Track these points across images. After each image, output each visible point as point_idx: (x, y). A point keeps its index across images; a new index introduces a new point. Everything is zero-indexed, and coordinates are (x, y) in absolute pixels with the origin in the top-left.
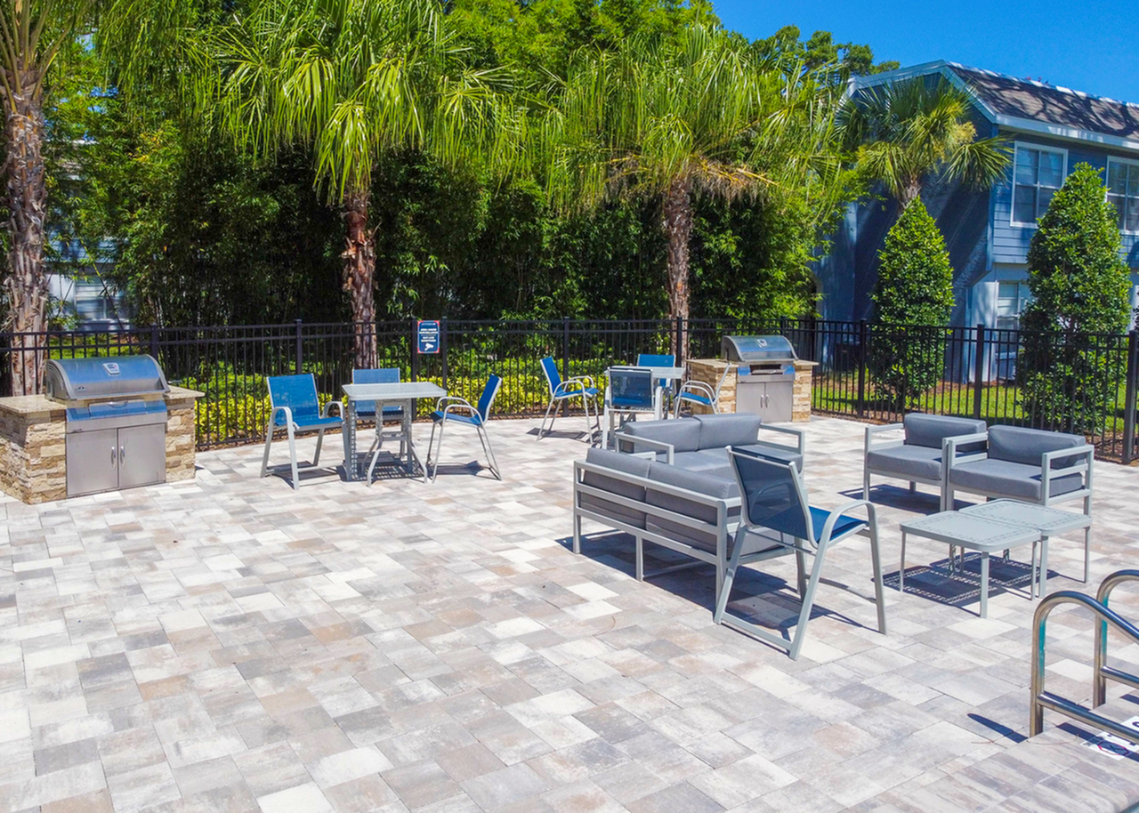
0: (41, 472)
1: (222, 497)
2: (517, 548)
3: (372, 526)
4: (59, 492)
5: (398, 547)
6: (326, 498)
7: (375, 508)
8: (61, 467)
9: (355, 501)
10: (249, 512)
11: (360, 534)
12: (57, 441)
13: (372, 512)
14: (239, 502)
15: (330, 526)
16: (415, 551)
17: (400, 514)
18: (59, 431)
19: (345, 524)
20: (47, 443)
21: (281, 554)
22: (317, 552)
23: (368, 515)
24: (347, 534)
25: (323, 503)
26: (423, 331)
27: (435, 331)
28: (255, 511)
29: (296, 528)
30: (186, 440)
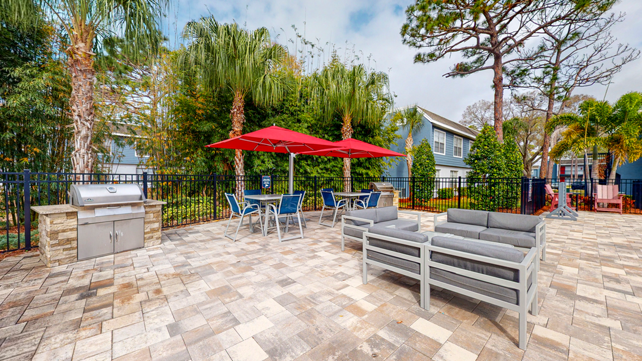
0: (59, 247)
1: (172, 256)
2: (348, 286)
3: (258, 273)
4: (72, 259)
5: (278, 291)
6: (229, 254)
7: (256, 259)
8: (74, 244)
9: (245, 255)
10: (186, 266)
11: (253, 280)
12: (71, 230)
13: (255, 262)
14: (182, 259)
15: (234, 274)
16: (289, 294)
17: (271, 262)
18: (72, 224)
19: (243, 272)
20: (64, 231)
21: (203, 303)
22: (227, 300)
23: (253, 264)
24: (244, 281)
25: (228, 257)
26: (265, 180)
27: (269, 180)
28: (190, 265)
29: (213, 277)
30: (156, 225)
